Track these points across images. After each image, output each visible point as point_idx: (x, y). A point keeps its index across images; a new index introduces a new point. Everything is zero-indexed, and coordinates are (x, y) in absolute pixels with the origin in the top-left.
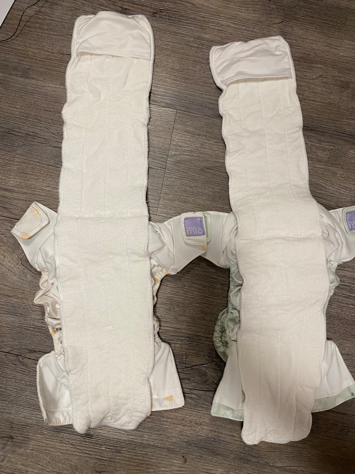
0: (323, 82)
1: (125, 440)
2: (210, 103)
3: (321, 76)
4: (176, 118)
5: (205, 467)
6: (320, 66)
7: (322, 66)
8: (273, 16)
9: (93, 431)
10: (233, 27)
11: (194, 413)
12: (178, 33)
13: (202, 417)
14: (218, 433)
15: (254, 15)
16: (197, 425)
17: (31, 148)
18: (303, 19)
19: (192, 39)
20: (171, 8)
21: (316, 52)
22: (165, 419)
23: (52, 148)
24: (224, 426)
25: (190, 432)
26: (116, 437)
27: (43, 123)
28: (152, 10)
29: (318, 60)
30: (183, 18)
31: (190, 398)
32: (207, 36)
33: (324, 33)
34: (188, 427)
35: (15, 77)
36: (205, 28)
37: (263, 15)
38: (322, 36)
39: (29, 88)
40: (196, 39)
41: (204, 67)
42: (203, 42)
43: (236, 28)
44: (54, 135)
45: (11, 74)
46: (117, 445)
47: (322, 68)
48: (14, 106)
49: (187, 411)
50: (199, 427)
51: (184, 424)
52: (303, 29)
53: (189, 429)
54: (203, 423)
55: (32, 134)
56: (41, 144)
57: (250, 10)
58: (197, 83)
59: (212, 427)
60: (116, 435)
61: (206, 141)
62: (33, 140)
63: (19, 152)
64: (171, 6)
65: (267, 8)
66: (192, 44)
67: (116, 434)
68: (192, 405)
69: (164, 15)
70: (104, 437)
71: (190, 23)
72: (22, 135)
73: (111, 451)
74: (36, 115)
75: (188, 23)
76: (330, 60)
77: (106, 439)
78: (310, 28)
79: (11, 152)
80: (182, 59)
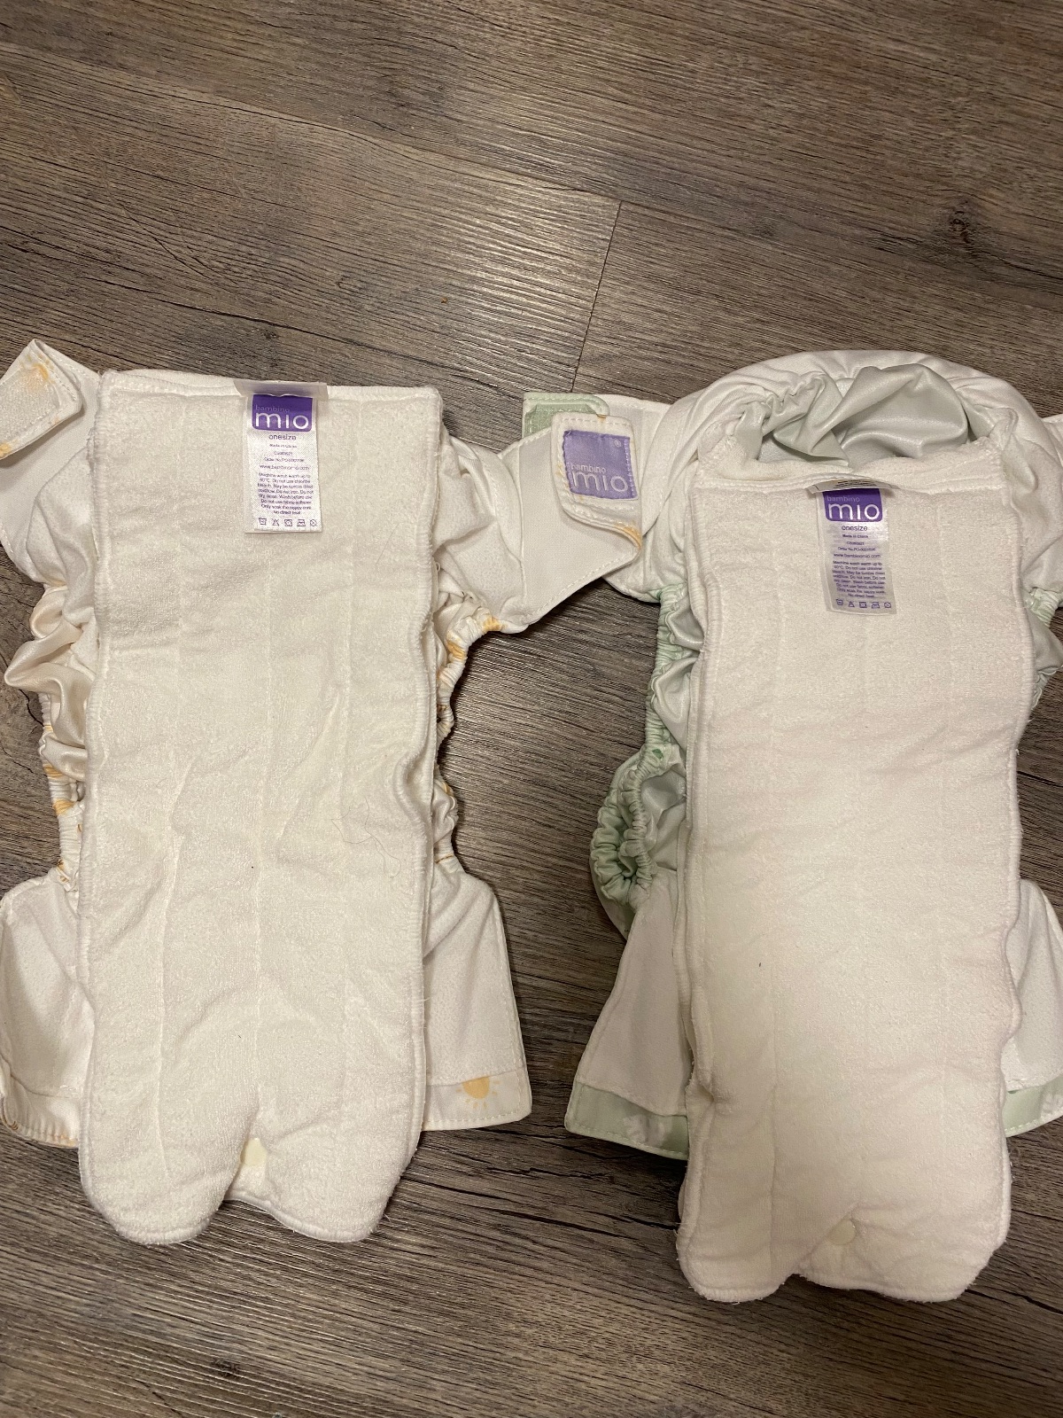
1: (357, 1396)
2: (741, 185)
4: (618, 229)
9: (242, 1352)
11: (625, 1310)
13: (655, 1326)
14: (709, 1394)
16: (634, 1359)
17: (95, 305)
22: (512, 1327)
23: (169, 309)
24: (736, 1368)
25: (603, 1383)
26: (327, 1381)
27: (144, 220)
31: (613, 1250)
34: (598, 1363)
35: (59, 61)
39: (109, 98)
41: (725, 61)
44: (180, 266)
45: (49, 49)
46: (326, 1410)
48: (47, 157)
49: (596, 1302)
50: (640, 1366)
51: (586, 1351)
53: (603, 1369)
54: (657, 1353)
55: (102, 255)
56: (134, 294)
58: (698, 113)
59: (688, 1369)
60: (326, 1374)
61: (721, 314)
62: (104, 278)
63: (52, 315)
67: (325, 1367)
68: (617, 1277)
70: (282, 1376)
72: (69, 257)
74: (123, 193)
77: (288, 1386)
79: (24, 314)
80: (651, 27)
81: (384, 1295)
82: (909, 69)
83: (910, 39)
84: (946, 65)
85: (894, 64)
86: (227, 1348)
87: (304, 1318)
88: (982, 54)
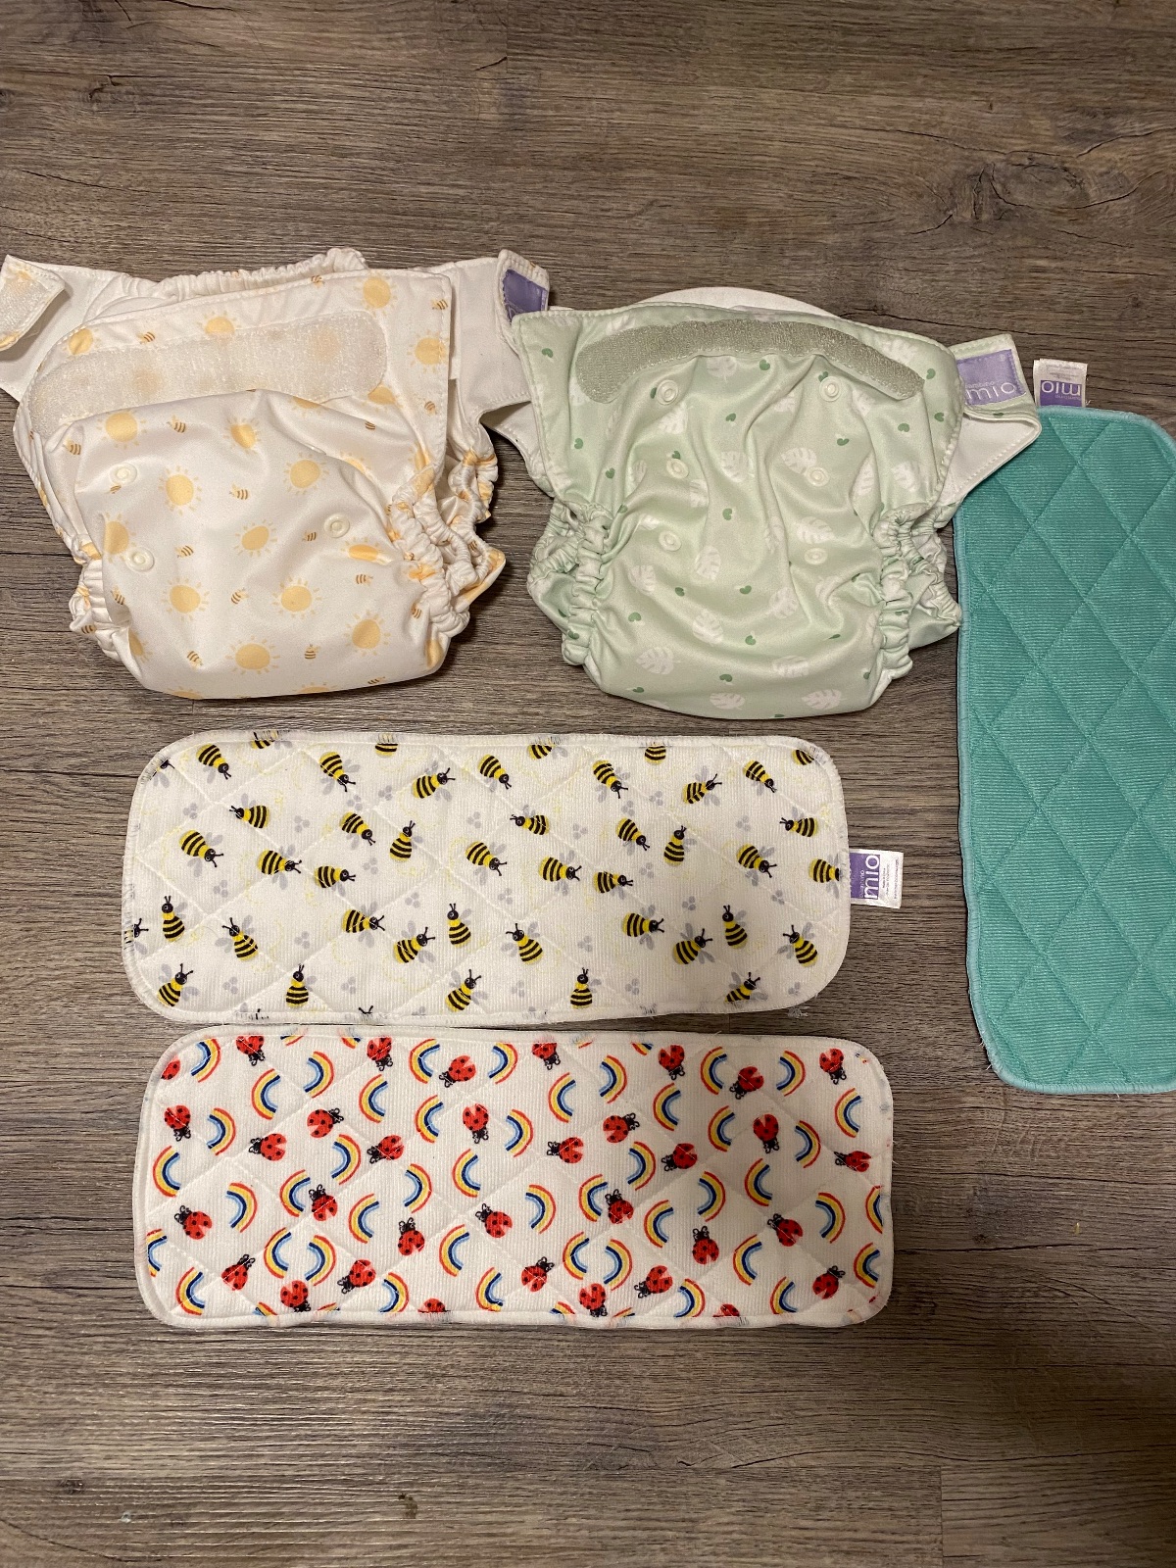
0: (663, 221)
1: (195, 1479)
3: (651, 204)
5: (481, 1518)
6: (644, 174)
7: (652, 173)
8: (472, 46)
9: (81, 1468)
10: (352, 98)
11: (416, 1342)
12: (179, 140)
13: (446, 1349)
14: (506, 1394)
15: (414, 52)
16: (434, 1382)
18: (567, 42)
19: (229, 153)
20: (146, 67)
21: (625, 134)
22: (320, 1383)
24: (523, 1365)
25: (411, 1410)
26: (163, 1474)
28: (84, 84)
29: (634, 156)
30: (187, 93)
32: (274, 136)
33: (639, 73)
34: (402, 1393)
36: (260, 111)
37: (441, 47)
38: (638, 83)
40: (240, 149)
41: (278, 232)
42: (264, 154)
43: (364, 98)
46: (168, 1499)
47: (651, 179)
50: (440, 1386)
51: (390, 1386)
52: (572, 70)
53: (408, 1398)
54: (452, 1372)
57: (396, 39)
59: (482, 1378)
60: (162, 1468)
64: (146, 60)
65: (448, 26)
66: (229, 168)
67: (160, 1462)
69: (128, 93)
70: (122, 1479)
71: (212, 105)
73: (152, 1526)
75: (205, 106)
76: (672, 153)
77: (130, 1487)
78: (595, 65)
80: (205, 215)
81: (198, 1385)
82: (442, 206)
83: (436, 180)
84: (473, 196)
85: (429, 205)
86: (68, 1469)
87: (132, 1424)
88: (504, 181)
